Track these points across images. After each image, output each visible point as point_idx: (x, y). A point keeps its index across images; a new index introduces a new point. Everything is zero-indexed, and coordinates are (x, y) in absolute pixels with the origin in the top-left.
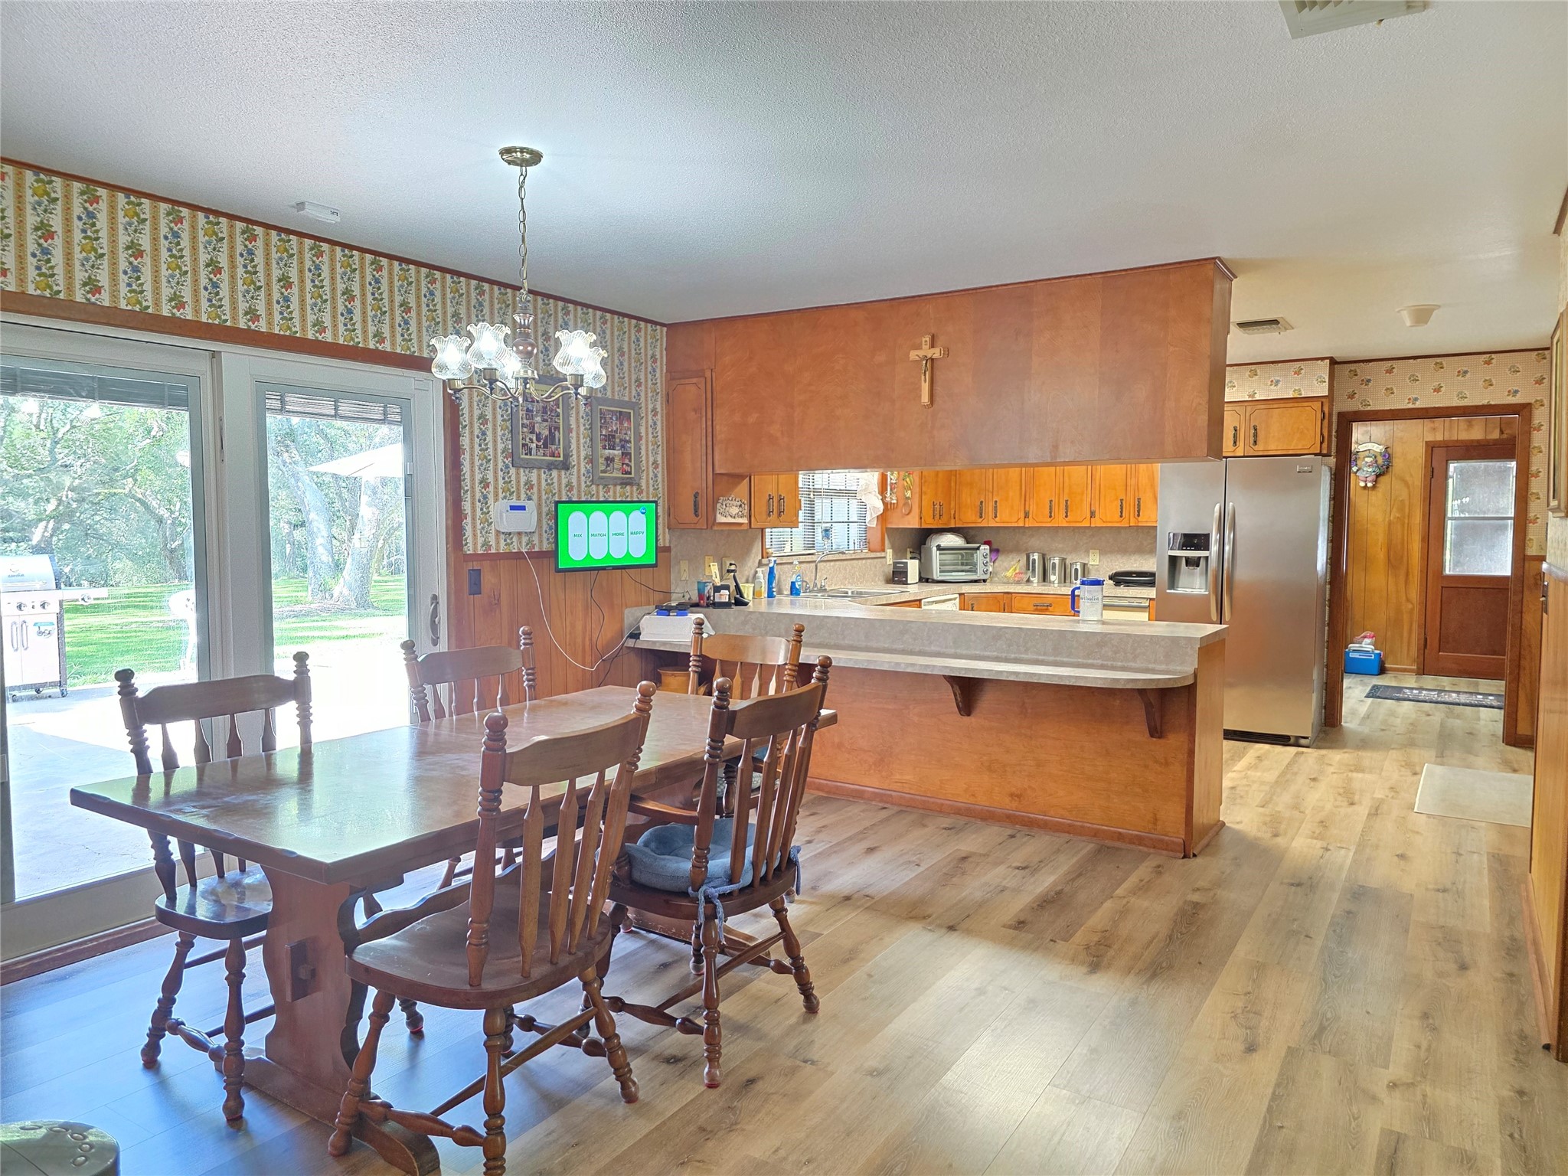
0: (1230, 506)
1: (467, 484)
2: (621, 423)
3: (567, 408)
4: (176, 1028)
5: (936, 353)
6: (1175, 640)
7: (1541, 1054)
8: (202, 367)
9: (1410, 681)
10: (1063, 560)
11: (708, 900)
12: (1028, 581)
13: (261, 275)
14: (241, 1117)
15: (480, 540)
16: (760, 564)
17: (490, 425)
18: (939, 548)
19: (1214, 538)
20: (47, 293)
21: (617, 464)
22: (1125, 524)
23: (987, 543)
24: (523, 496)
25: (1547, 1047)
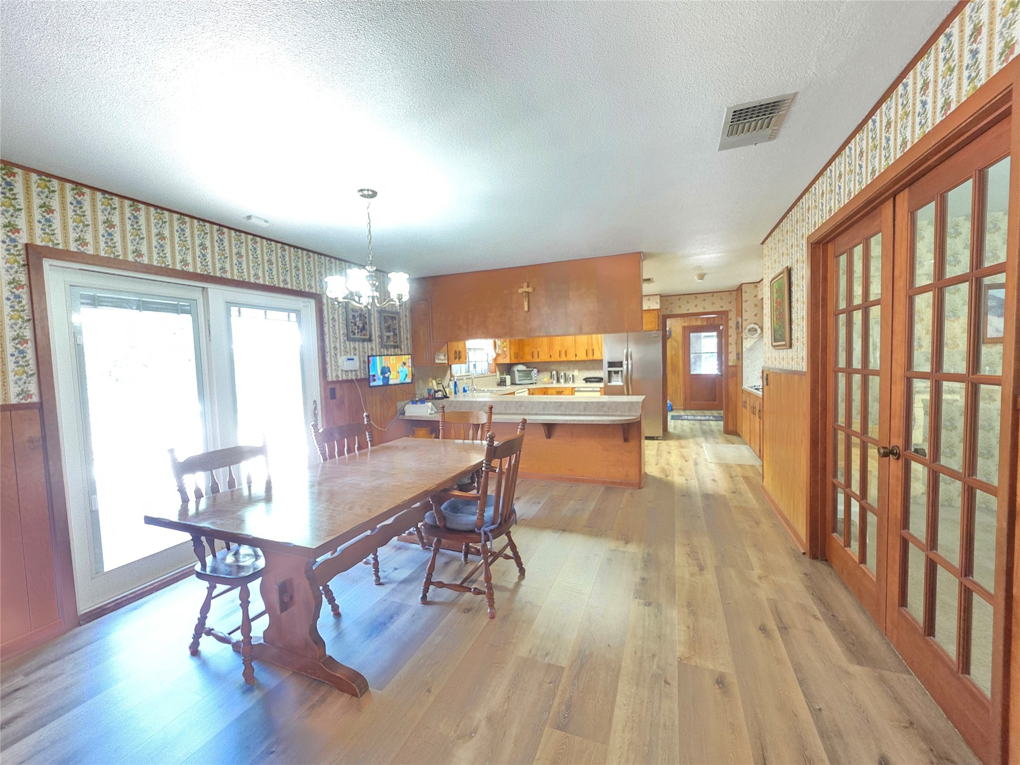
0: (630, 350)
1: (328, 349)
2: (393, 321)
3: (370, 315)
4: (209, 632)
5: (530, 290)
6: (632, 403)
7: (803, 556)
8: (198, 295)
9: (682, 413)
10: (565, 374)
11: (485, 533)
12: (552, 383)
13: (227, 251)
14: (253, 677)
15: (334, 374)
16: (450, 380)
17: (337, 322)
18: (518, 371)
19: (625, 362)
20: (112, 256)
21: (392, 339)
22: (588, 359)
23: (535, 368)
24: (352, 353)
25: (804, 553)
